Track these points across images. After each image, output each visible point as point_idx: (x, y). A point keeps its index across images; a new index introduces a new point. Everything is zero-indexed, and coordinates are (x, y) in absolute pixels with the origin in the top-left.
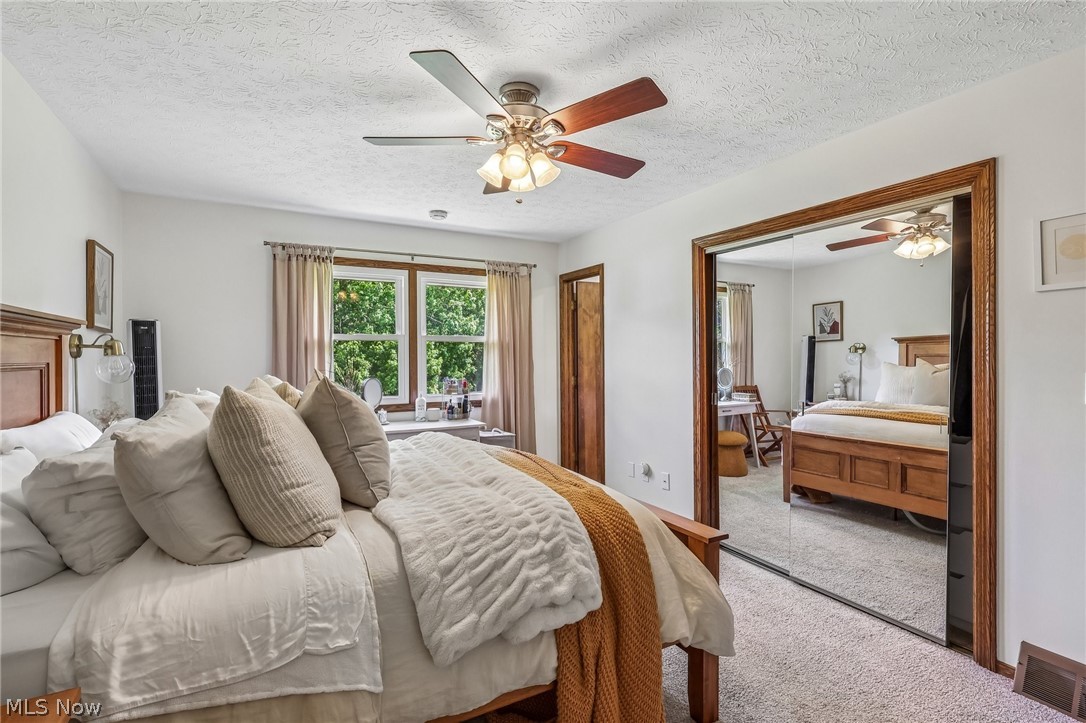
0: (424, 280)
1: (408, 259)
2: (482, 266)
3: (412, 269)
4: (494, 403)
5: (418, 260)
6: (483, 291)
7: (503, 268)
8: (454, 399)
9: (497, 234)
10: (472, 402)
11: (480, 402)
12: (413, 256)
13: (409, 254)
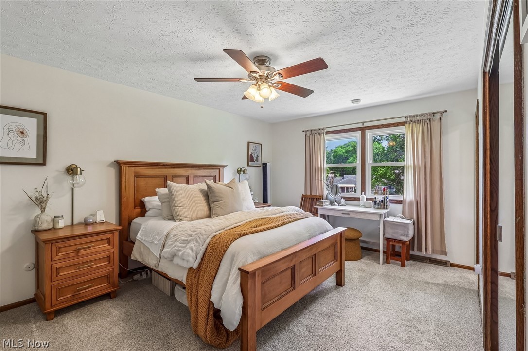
0: (369, 134)
1: (360, 125)
2: (403, 120)
3: (363, 130)
4: (411, 203)
5: (366, 125)
6: (404, 135)
7: (418, 118)
8: (380, 198)
9: (409, 99)
10: (390, 200)
11: (401, 201)
12: (363, 123)
13: (362, 123)
